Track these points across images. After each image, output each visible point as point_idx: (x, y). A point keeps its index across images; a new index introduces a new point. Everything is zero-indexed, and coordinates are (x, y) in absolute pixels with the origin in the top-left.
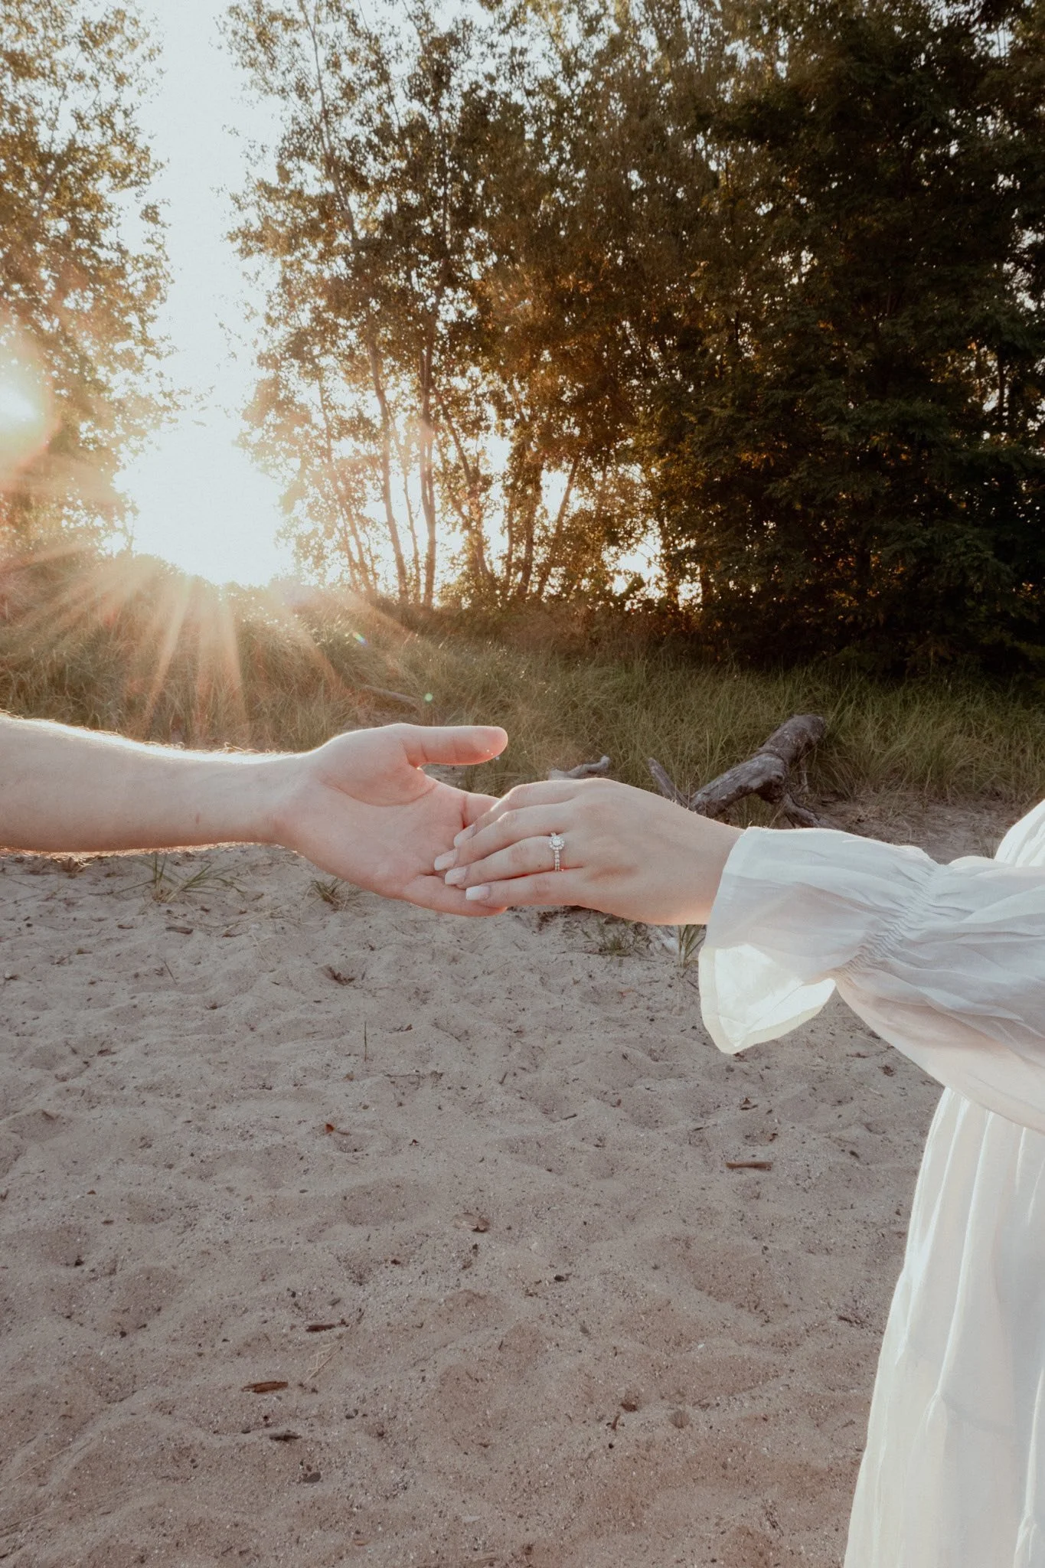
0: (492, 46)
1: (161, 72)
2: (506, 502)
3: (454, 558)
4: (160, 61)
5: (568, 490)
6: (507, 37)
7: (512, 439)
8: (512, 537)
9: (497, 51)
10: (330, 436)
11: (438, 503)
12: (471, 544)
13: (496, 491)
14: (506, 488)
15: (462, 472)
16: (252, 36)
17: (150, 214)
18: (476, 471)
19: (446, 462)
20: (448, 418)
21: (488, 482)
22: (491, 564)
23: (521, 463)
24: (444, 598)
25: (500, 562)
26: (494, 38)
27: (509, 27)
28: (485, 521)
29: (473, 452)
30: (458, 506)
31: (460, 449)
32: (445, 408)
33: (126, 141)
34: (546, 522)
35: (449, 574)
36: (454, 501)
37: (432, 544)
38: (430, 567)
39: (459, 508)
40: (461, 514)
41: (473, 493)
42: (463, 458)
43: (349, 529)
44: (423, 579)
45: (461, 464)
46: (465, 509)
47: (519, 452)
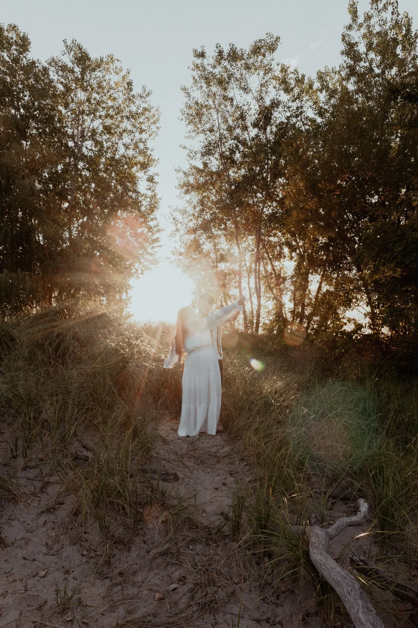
0: (289, 107)
1: (158, 128)
2: (292, 288)
3: (269, 312)
4: (158, 125)
5: (321, 283)
6: (295, 103)
7: (295, 261)
8: (295, 303)
9: (291, 109)
10: (217, 262)
11: (263, 289)
12: (276, 306)
13: (288, 284)
14: (292, 282)
15: (273, 275)
16: (194, 114)
17: (151, 179)
18: (280, 275)
19: (266, 271)
20: (267, 253)
21: (285, 279)
22: (286, 315)
23: (300, 272)
24: (264, 329)
25: (290, 314)
26: (290, 104)
27: (296, 99)
28: (283, 296)
29: (278, 267)
30: (271, 289)
31: (273, 266)
32: (266, 250)
33: (143, 153)
34: (311, 296)
35: (266, 319)
36: (270, 288)
37: (259, 306)
38: (258, 316)
39: (272, 291)
40: (273, 293)
41: (278, 284)
42: (274, 270)
43: (223, 300)
44: (255, 321)
45: (273, 272)
46: (274, 291)
47: (299, 267)
